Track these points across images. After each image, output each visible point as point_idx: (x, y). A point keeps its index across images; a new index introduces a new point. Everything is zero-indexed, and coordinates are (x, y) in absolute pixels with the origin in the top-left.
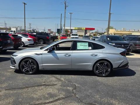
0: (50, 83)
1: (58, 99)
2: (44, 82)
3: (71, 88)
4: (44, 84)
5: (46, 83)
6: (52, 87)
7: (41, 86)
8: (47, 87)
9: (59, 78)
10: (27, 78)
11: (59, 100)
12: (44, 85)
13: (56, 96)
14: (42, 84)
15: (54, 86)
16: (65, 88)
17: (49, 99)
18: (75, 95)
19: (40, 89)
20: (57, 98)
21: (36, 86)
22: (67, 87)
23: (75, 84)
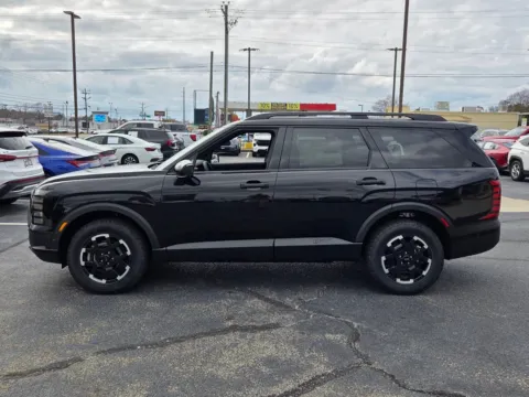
0: (252, 321)
1: (313, 379)
2: (229, 319)
3: (339, 336)
4: (230, 323)
5: (240, 323)
6: (267, 334)
7: (226, 331)
8: (249, 336)
9: (277, 299)
10: (157, 305)
11: (319, 384)
13: (300, 370)
14: (226, 325)
15: (274, 331)
16: (317, 337)
17: (281, 382)
18: (369, 364)
19: (228, 343)
20: (305, 378)
21: (207, 334)
22: (324, 334)
23: (347, 323)
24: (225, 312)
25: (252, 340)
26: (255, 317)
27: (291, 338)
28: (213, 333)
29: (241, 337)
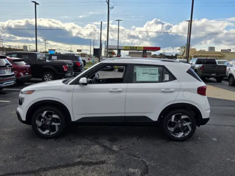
0: (91, 159)
2: (79, 157)
3: (136, 170)
4: (79, 160)
5: (84, 160)
6: (97, 167)
7: (74, 164)
8: (87, 168)
9: (109, 146)
10: (43, 147)
12: (79, 163)
14: (76, 161)
15: (101, 166)
19: (73, 173)
21: (64, 166)
22: (128, 168)
23: (143, 161)
24: (78, 152)
25: (87, 171)
26: (93, 157)
27: (109, 170)
28: (67, 165)
29: (82, 169)
